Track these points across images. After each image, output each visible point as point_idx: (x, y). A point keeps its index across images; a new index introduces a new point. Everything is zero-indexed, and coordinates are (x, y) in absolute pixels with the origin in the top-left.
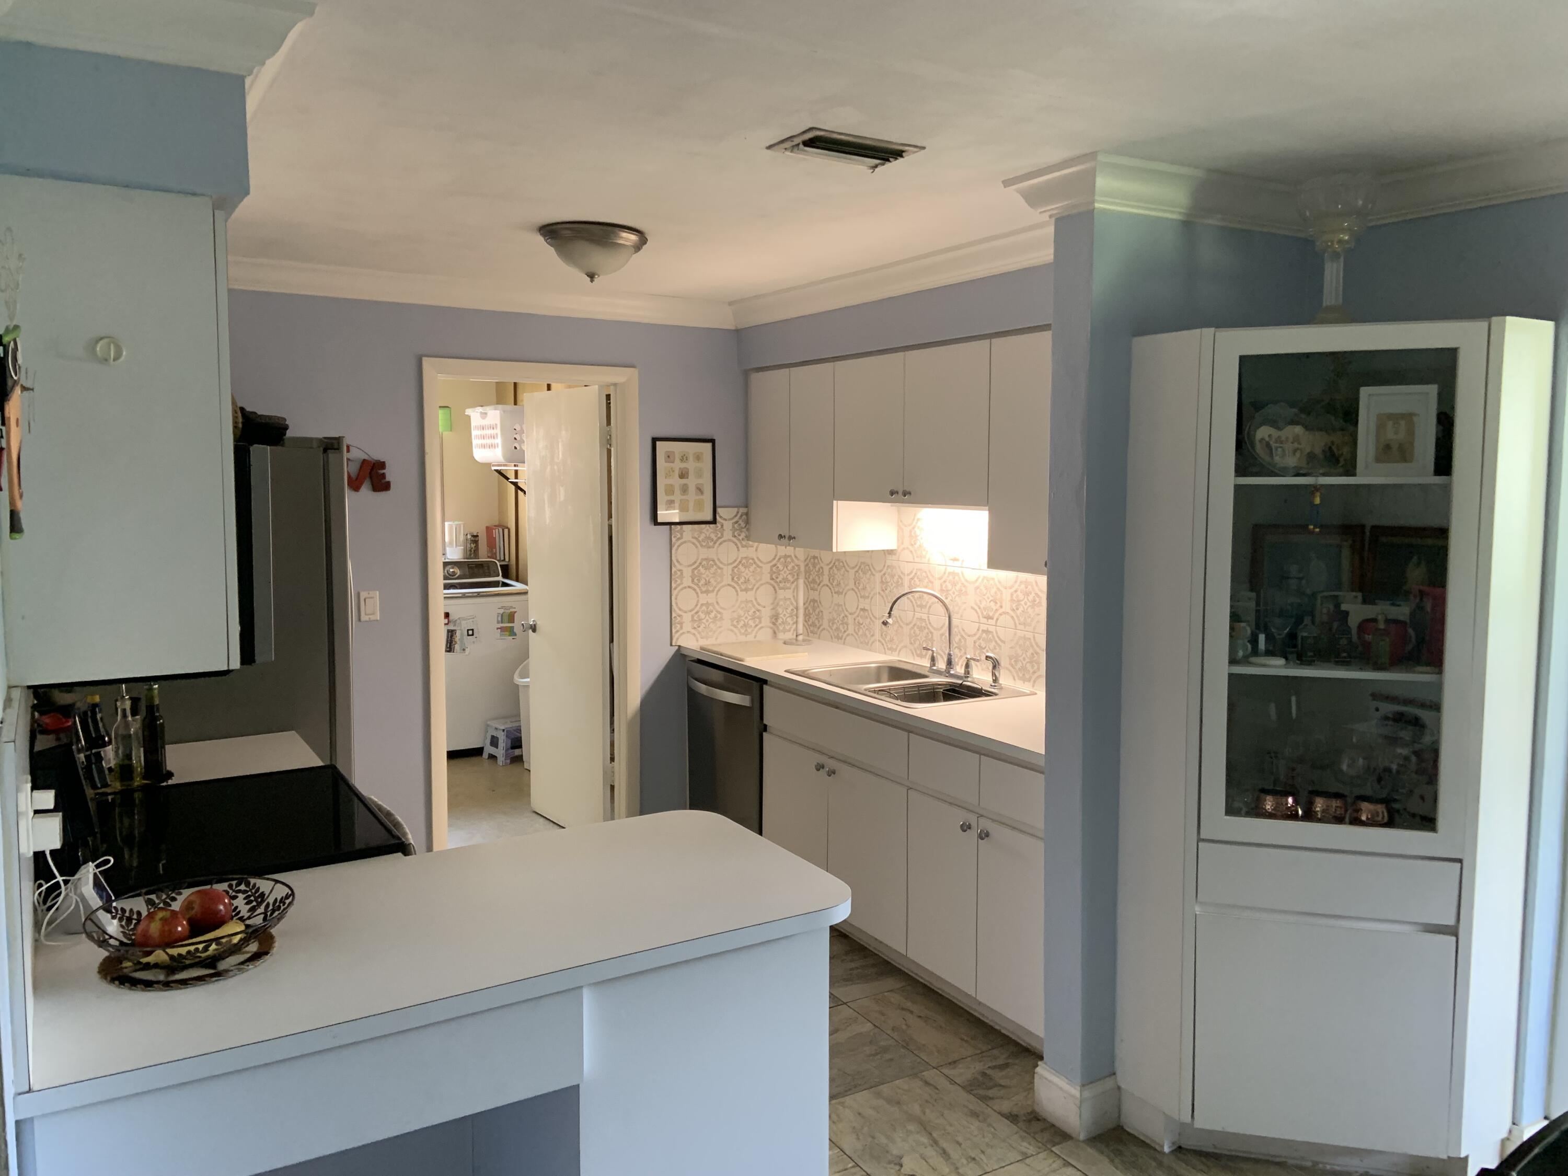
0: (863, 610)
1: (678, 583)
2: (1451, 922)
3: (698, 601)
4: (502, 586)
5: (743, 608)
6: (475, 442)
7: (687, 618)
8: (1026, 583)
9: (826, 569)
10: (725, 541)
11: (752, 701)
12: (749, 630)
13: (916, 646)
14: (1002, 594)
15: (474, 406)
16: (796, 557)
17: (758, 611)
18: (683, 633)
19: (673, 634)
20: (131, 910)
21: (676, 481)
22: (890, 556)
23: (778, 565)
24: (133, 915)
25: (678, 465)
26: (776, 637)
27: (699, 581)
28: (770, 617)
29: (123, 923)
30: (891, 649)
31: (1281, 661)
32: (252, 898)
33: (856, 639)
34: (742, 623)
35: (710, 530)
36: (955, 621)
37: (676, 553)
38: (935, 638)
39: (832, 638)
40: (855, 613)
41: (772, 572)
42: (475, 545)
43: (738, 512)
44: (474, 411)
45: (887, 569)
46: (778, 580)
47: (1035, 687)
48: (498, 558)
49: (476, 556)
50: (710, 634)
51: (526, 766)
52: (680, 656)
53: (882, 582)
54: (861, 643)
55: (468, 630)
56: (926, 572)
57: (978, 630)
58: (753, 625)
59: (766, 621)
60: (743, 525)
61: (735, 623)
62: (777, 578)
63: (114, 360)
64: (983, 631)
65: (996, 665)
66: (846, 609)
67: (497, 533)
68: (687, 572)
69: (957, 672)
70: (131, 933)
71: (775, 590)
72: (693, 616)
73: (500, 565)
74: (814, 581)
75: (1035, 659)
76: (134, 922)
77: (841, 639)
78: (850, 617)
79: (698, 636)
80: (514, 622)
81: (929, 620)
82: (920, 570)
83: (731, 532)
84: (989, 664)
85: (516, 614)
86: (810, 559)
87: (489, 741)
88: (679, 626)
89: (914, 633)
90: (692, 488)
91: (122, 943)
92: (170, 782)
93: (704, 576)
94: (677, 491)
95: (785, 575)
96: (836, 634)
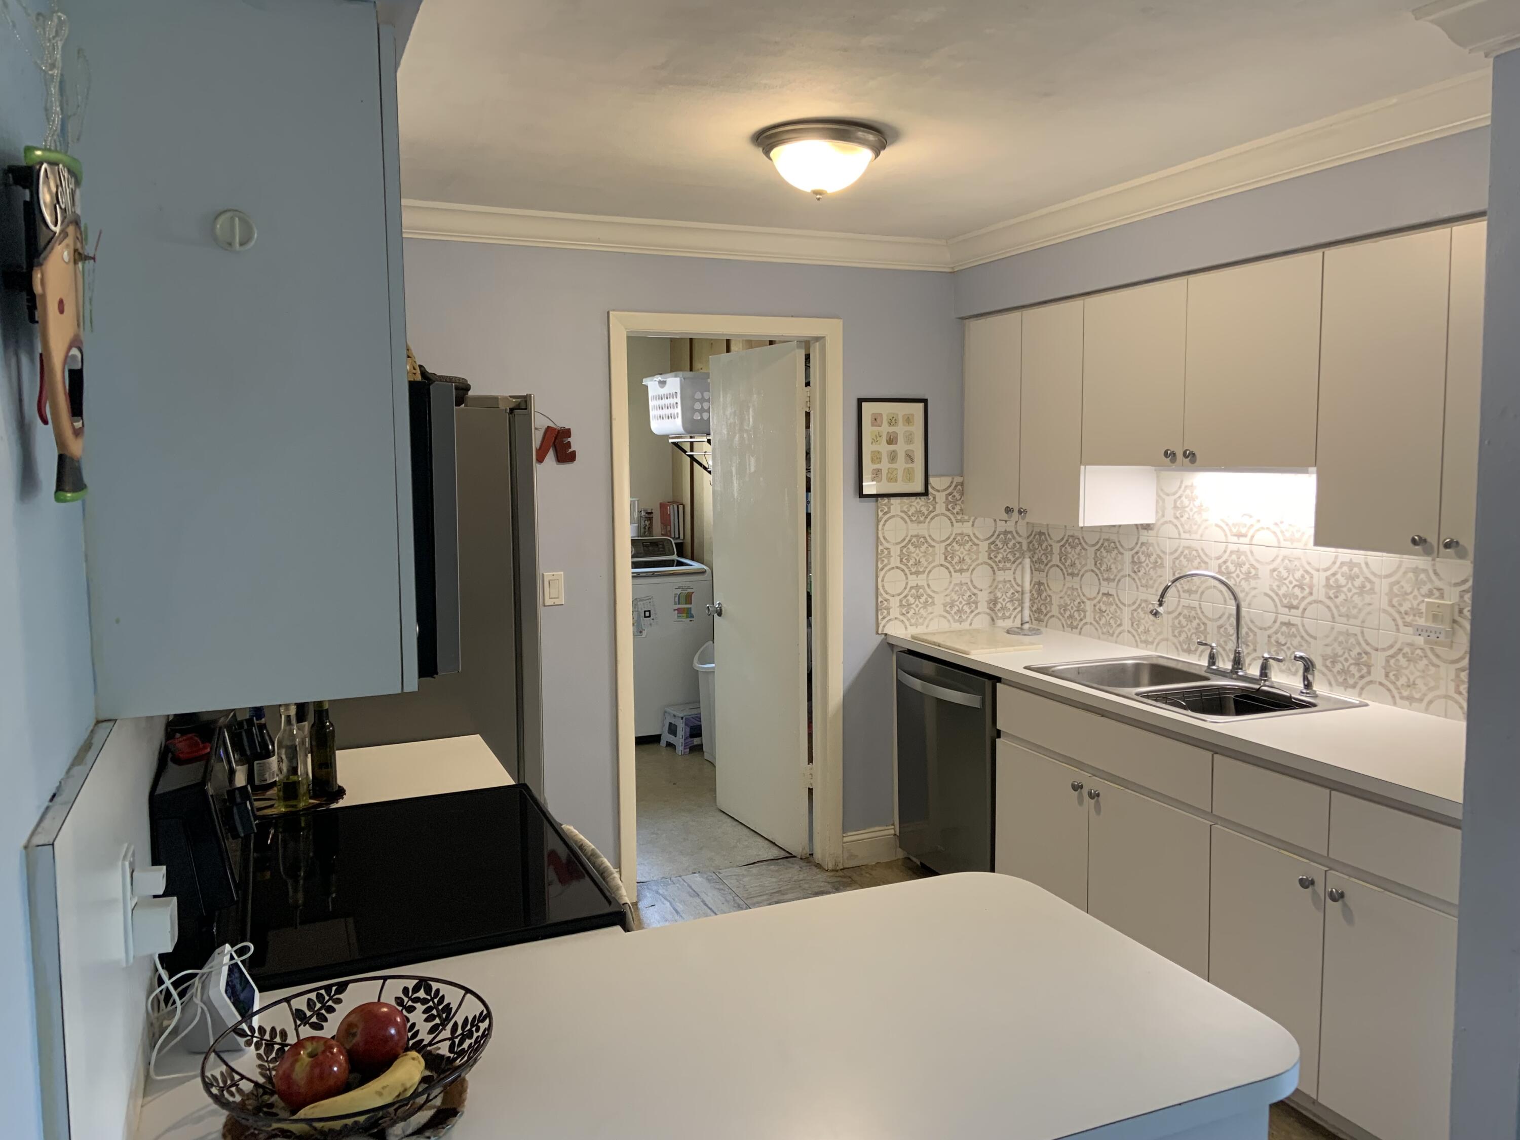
0: (1107, 595)
1: (885, 563)
3: (907, 584)
4: (677, 566)
5: (957, 591)
6: (652, 413)
7: (894, 603)
8: (1351, 564)
9: (1056, 548)
10: (937, 515)
11: (983, 702)
12: (964, 617)
13: (1181, 639)
14: (1312, 577)
15: (652, 375)
16: (1017, 533)
17: (974, 594)
18: (890, 620)
19: (879, 621)
20: (273, 1030)
21: (884, 448)
22: (1146, 531)
23: (997, 542)
24: (275, 1037)
25: (885, 429)
26: (994, 624)
27: (908, 560)
28: (987, 601)
29: (261, 1051)
30: (1146, 642)
32: (434, 1012)
33: (1096, 629)
34: (955, 609)
35: (922, 503)
36: (1244, 610)
37: (883, 529)
38: (1209, 630)
39: (1063, 627)
40: (1095, 598)
41: (990, 551)
42: (649, 522)
43: (952, 482)
44: (652, 380)
45: (1141, 547)
46: (997, 560)
47: (1363, 696)
48: (673, 536)
49: (651, 534)
50: (921, 621)
51: (707, 756)
52: (888, 645)
53: (1133, 562)
54: (1103, 633)
55: (645, 612)
56: (1197, 551)
57: (1275, 622)
58: (969, 611)
59: (983, 607)
60: (958, 497)
61: (948, 608)
62: (996, 557)
63: (241, 244)
64: (1283, 624)
65: (1308, 666)
66: (1083, 593)
67: (671, 510)
68: (895, 551)
69: (1246, 673)
70: (271, 1065)
71: (994, 571)
72: (901, 601)
73: (675, 544)
74: (1040, 561)
75: (1363, 660)
76: (277, 1047)
77: (1076, 628)
78: (1088, 602)
79: (907, 623)
80: (691, 604)
81: (1201, 608)
82: (1188, 548)
83: (944, 505)
84: (1300, 664)
85: (693, 595)
86: (1035, 535)
87: (667, 729)
88: (886, 612)
89: (1179, 624)
90: (901, 457)
91: (257, 1084)
92: (341, 803)
93: (914, 555)
94: (885, 458)
95: (1005, 554)
96: (1069, 623)
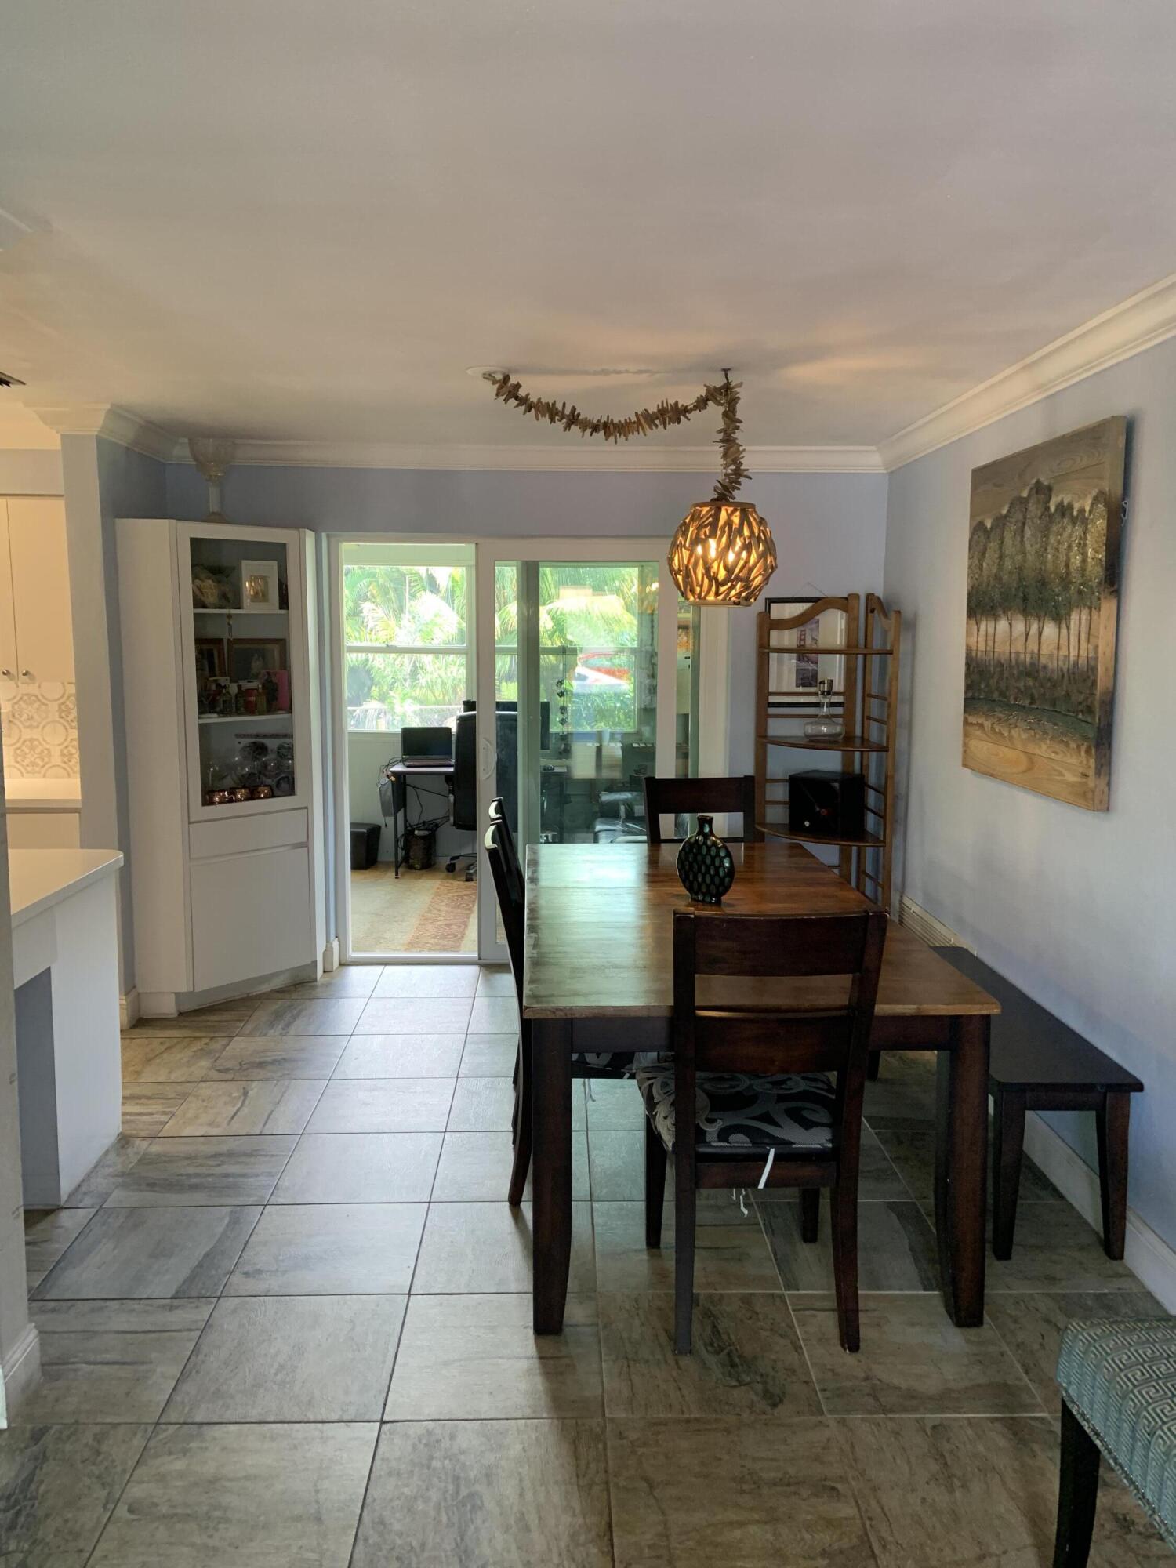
2: (305, 840)
31: (216, 715)
